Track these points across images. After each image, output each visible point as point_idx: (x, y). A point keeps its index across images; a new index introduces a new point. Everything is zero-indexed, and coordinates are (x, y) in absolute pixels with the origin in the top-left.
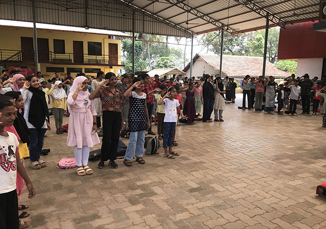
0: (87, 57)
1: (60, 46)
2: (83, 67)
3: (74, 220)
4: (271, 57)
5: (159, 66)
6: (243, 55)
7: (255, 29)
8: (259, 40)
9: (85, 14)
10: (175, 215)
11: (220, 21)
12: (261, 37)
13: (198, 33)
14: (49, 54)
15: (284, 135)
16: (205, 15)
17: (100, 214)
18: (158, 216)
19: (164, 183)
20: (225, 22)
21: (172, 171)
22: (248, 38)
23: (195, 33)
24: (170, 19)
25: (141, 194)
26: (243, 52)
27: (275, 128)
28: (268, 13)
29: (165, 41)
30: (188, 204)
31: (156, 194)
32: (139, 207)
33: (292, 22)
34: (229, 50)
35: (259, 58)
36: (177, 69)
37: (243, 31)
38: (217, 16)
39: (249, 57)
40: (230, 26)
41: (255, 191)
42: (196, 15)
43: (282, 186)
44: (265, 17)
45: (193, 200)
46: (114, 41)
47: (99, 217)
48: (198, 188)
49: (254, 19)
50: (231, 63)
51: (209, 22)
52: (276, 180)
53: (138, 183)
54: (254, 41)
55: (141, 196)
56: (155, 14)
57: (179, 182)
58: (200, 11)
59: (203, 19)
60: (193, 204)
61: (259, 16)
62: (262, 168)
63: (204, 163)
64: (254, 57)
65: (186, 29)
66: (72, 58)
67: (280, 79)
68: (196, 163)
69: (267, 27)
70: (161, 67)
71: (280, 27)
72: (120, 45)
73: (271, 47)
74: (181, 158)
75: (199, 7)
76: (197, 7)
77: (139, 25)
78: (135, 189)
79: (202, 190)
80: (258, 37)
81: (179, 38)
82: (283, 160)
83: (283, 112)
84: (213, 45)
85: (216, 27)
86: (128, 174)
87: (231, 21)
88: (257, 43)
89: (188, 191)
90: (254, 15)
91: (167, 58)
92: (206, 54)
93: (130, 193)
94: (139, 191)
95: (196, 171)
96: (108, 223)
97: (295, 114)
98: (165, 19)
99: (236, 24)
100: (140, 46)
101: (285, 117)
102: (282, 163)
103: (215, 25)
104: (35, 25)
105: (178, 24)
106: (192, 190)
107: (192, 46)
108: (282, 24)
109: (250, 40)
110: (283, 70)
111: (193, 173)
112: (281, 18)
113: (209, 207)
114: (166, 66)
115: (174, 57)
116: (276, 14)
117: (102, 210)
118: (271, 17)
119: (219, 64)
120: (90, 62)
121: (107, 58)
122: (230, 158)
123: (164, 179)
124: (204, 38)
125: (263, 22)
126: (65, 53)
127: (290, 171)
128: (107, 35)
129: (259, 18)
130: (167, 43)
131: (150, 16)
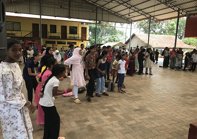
0: (69, 35)
1: (54, 28)
2: (67, 41)
3: (76, 121)
4: (180, 36)
5: (110, 41)
6: (162, 34)
7: (171, 19)
8: (172, 25)
9: (69, 10)
10: (128, 121)
11: (149, 14)
12: (174, 23)
13: (135, 21)
14: (47, 33)
15: (188, 83)
16: (139, 10)
17: (89, 120)
18: (119, 121)
19: (120, 106)
20: (152, 14)
21: (123, 100)
22: (165, 24)
23: (133, 21)
24: (118, 13)
25: (108, 111)
26: (162, 32)
27: (182, 79)
28: (179, 9)
29: (114, 26)
30: (134, 117)
31: (116, 111)
32: (108, 117)
33: (194, 14)
34: (153, 31)
35: (172, 36)
36: (121, 43)
37: (163, 20)
38: (147, 11)
39: (166, 35)
40: (155, 17)
41: (171, 112)
42: (134, 10)
43: (187, 110)
44: (177, 11)
45: (137, 115)
46: (85, 26)
47: (88, 121)
48: (139, 109)
49: (170, 12)
50: (155, 40)
51: (142, 14)
52: (183, 107)
53: (106, 105)
54: (169, 26)
55: (108, 112)
56: (109, 10)
57: (128, 106)
58: (137, 7)
59: (138, 12)
60: (137, 117)
61: (173, 10)
62: (175, 100)
63: (141, 97)
64: (169, 36)
65: (128, 18)
66: (60, 35)
67: (186, 50)
68: (137, 97)
69: (178, 17)
70: (112, 41)
71: (186, 17)
72: (88, 28)
73: (180, 29)
74: (128, 93)
75: (136, 5)
76: (135, 6)
77: (99, 16)
78: (105, 108)
79: (141, 110)
80: (172, 23)
81: (122, 24)
82: (187, 97)
83: (187, 70)
84: (143, 28)
85: (146, 17)
86: (99, 101)
87: (156, 13)
88: (171, 27)
89: (133, 110)
90: (170, 10)
91: (115, 36)
92: (139, 34)
93: (102, 110)
94: (107, 110)
95: (137, 101)
96: (94, 123)
97: (195, 71)
98: (115, 13)
99: (158, 15)
100: (99, 29)
101: (188, 73)
102: (187, 98)
103: (145, 16)
104: (41, 17)
105: (123, 16)
106: (136, 110)
107: (131, 29)
108: (188, 16)
109: (167, 25)
110: (188, 44)
111: (135, 102)
112: (187, 12)
113: (146, 119)
114: (114, 41)
115: (119, 35)
116: (184, 9)
117: (89, 118)
118: (181, 11)
119: (148, 40)
120: (71, 38)
121: (80, 36)
122: (156, 95)
123: (120, 104)
124: (138, 24)
125: (176, 14)
126: (56, 33)
127: (191, 103)
128: (81, 22)
129: (173, 12)
130: (115, 27)
131: (106, 11)
